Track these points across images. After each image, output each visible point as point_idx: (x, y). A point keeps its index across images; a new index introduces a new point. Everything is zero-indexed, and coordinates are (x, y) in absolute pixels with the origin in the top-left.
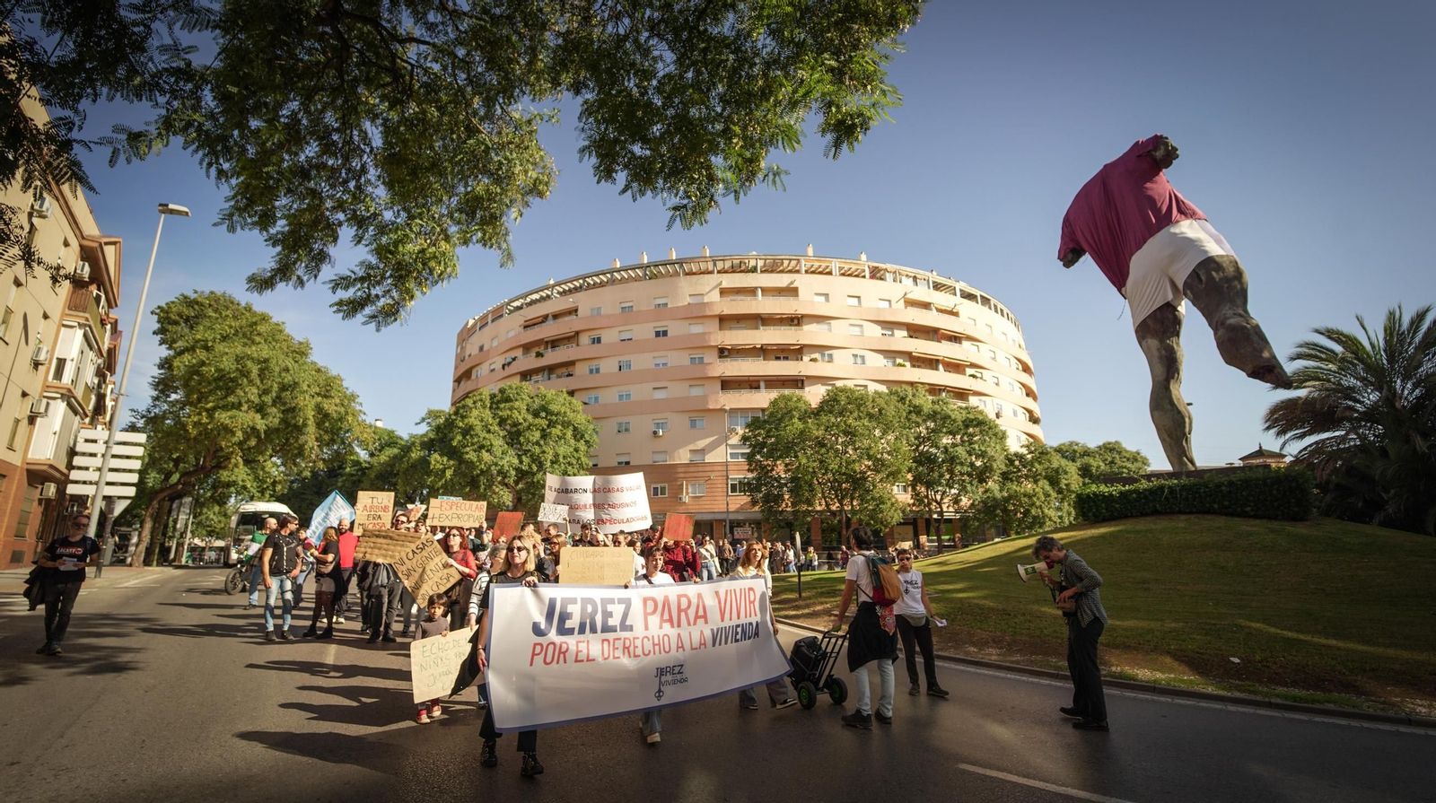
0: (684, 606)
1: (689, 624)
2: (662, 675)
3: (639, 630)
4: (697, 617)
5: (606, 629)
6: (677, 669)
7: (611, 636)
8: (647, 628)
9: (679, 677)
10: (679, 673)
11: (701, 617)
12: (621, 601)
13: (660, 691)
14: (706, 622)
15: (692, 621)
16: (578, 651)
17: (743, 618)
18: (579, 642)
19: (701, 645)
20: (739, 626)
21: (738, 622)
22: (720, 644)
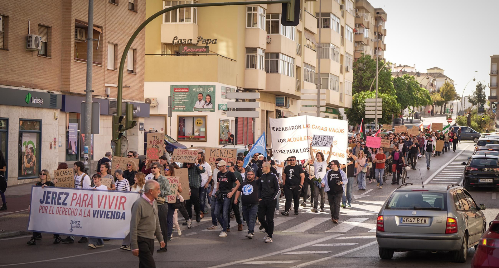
0: (85, 199)
1: (85, 206)
2: (72, 223)
3: (68, 206)
4: (89, 204)
5: (59, 204)
6: (78, 223)
7: (59, 206)
8: (71, 205)
9: (78, 226)
10: (78, 224)
11: (90, 204)
12: (66, 194)
13: (71, 229)
14: (92, 207)
15: (87, 205)
16: (50, 210)
17: (113, 209)
18: (51, 207)
19: (88, 215)
20: (110, 212)
21: (109, 210)
22: (97, 217)
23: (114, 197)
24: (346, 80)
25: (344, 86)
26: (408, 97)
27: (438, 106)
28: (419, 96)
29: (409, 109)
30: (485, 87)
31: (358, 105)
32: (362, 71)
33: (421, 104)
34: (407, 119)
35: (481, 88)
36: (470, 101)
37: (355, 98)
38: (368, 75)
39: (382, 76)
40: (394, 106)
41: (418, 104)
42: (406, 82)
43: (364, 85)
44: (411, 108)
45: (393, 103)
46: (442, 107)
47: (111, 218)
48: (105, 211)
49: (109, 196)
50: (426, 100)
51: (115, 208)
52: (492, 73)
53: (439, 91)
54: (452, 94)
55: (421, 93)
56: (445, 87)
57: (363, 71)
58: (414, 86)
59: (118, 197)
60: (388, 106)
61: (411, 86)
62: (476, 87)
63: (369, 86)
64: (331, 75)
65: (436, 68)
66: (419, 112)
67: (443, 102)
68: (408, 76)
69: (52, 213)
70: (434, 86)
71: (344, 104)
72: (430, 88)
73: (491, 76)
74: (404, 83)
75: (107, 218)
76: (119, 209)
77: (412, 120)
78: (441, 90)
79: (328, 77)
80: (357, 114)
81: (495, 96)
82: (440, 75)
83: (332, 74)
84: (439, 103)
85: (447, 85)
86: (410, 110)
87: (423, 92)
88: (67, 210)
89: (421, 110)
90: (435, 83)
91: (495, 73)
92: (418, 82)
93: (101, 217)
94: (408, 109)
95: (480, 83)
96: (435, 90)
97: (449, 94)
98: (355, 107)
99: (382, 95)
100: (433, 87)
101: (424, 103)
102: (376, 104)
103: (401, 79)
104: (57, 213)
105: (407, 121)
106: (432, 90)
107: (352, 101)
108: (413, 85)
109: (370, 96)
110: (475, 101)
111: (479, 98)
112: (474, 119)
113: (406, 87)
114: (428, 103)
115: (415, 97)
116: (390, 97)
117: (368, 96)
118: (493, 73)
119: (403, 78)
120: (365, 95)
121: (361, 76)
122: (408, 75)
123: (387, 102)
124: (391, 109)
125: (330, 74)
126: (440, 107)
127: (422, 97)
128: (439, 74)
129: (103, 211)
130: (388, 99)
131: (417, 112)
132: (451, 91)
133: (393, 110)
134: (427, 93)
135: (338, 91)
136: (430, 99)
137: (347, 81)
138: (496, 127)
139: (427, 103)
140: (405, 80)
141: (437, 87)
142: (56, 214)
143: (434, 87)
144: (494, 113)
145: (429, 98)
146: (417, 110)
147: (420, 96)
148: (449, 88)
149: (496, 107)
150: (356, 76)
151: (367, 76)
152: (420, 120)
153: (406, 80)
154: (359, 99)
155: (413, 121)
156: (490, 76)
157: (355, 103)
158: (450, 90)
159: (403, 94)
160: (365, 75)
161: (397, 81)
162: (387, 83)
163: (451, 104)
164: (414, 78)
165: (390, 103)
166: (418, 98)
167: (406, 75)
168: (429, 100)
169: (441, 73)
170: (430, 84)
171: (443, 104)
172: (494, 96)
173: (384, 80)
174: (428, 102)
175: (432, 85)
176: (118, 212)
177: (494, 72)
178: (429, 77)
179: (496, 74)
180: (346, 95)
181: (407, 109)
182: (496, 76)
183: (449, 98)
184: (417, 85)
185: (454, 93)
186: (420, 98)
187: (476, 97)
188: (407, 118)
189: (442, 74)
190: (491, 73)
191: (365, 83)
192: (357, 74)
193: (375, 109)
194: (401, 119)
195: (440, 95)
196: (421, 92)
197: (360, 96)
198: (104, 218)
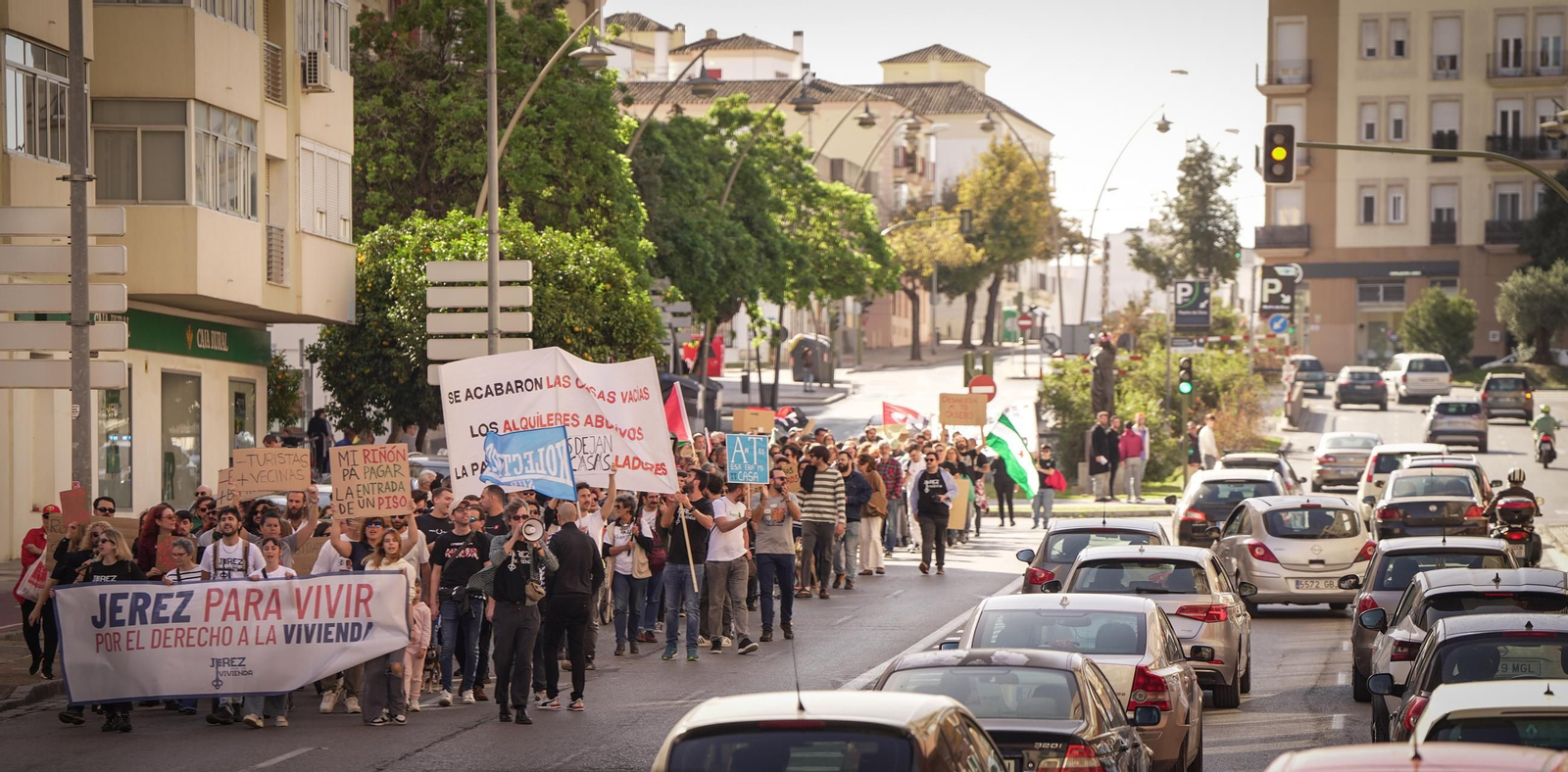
0: (249, 600)
1: (258, 617)
2: (218, 665)
3: (197, 621)
4: (268, 611)
5: (157, 619)
6: (237, 662)
7: (162, 627)
8: (207, 619)
9: (240, 669)
10: (240, 665)
13: (217, 680)
14: (279, 618)
15: (262, 616)
16: (129, 641)
17: (340, 618)
18: (129, 632)
19: (268, 640)
20: (333, 625)
21: (331, 621)
22: (298, 641)
23: (341, 587)
24: (304, 143)
25: (297, 179)
26: (741, 247)
27: (952, 297)
28: (815, 235)
29: (754, 317)
30: (1232, 170)
31: (391, 302)
32: (432, 84)
33: (824, 284)
34: (745, 384)
35: (1211, 178)
36: (1145, 259)
37: (374, 257)
38: (465, 106)
39: (556, 112)
40: (616, 306)
41: (805, 285)
42: (731, 146)
43: (445, 172)
44: (767, 309)
45: (613, 286)
46: (971, 300)
47: (338, 641)
48: (320, 625)
49: (328, 587)
50: (859, 261)
51: (347, 616)
52: (1279, 82)
53: (950, 201)
54: (1033, 218)
55: (823, 218)
56: (988, 173)
57: (434, 77)
58: (779, 174)
59: (350, 586)
60: (582, 306)
61: (758, 173)
62: (1182, 174)
63: (474, 177)
64: (203, 109)
65: (940, 51)
66: (823, 339)
67: (979, 270)
68: (741, 108)
69: (138, 648)
70: (919, 168)
71: (299, 297)
72: (898, 183)
73: (1270, 97)
74: (717, 156)
75: (327, 640)
76: (357, 615)
77: (774, 387)
78: (965, 196)
79: (185, 122)
80: (388, 359)
81: (1299, 228)
82: (964, 99)
83: (209, 105)
84: (954, 280)
85: (1005, 160)
86: (761, 324)
87: (839, 207)
88: (194, 633)
89: (834, 324)
90: (930, 149)
91: (1293, 76)
92: (804, 144)
93: (309, 640)
94: (748, 318)
95: (1204, 145)
96: (927, 198)
97: (1013, 216)
98: (371, 315)
99: (538, 240)
100: (915, 177)
101: (840, 279)
102: (491, 297)
103: (699, 128)
104: (156, 644)
105: (743, 398)
106: (910, 193)
107: (352, 274)
108: (776, 168)
109: (465, 243)
110: (1171, 259)
111: (1198, 243)
112: (1147, 377)
113: (727, 180)
114: (869, 280)
115: (785, 246)
116: (589, 251)
117: (455, 242)
118: (1284, 77)
119: (715, 122)
120: (431, 236)
121: (426, 116)
122: (744, 101)
123: (569, 284)
124: (597, 327)
125: (192, 105)
126: (961, 301)
127: (832, 242)
128: (954, 92)
129: (314, 625)
130: (578, 260)
131: (812, 336)
132: (1027, 198)
133: (611, 329)
134: (862, 216)
135: (254, 212)
136: (880, 255)
137: (318, 149)
138: (1291, 421)
139: (861, 282)
140: (724, 132)
141: (940, 174)
142: (153, 647)
143: (922, 174)
144: (1280, 336)
145: (874, 244)
146: (802, 324)
147: (819, 236)
148: (1014, 180)
149: (1287, 299)
150: (394, 111)
151: (461, 113)
152: (826, 385)
153: (729, 136)
154: (399, 265)
155: (780, 394)
156: (1264, 99)
157: (373, 291)
158: (1021, 193)
159: (702, 227)
160: (447, 109)
161: (668, 142)
162: (586, 156)
163: (1036, 283)
164: (779, 122)
165: (593, 288)
166: (804, 249)
167: (733, 103)
168: (876, 259)
169: (967, 81)
170: (896, 157)
171: (977, 285)
172: (1290, 230)
173: (569, 141)
174: (868, 270)
175: (909, 161)
176: (354, 625)
177: (1285, 71)
178: (872, 117)
179: (1304, 87)
180: (308, 244)
181: (742, 320)
182: (1303, 100)
183: (1014, 245)
184: (799, 165)
185: (1046, 214)
186: (823, 245)
187: (1181, 232)
188: (745, 380)
189: (978, 88)
190: (1273, 79)
191: (450, 159)
192: (399, 103)
193: (484, 328)
194: (702, 388)
195: (953, 225)
196: (825, 209)
197: (402, 243)
198: (319, 641)
